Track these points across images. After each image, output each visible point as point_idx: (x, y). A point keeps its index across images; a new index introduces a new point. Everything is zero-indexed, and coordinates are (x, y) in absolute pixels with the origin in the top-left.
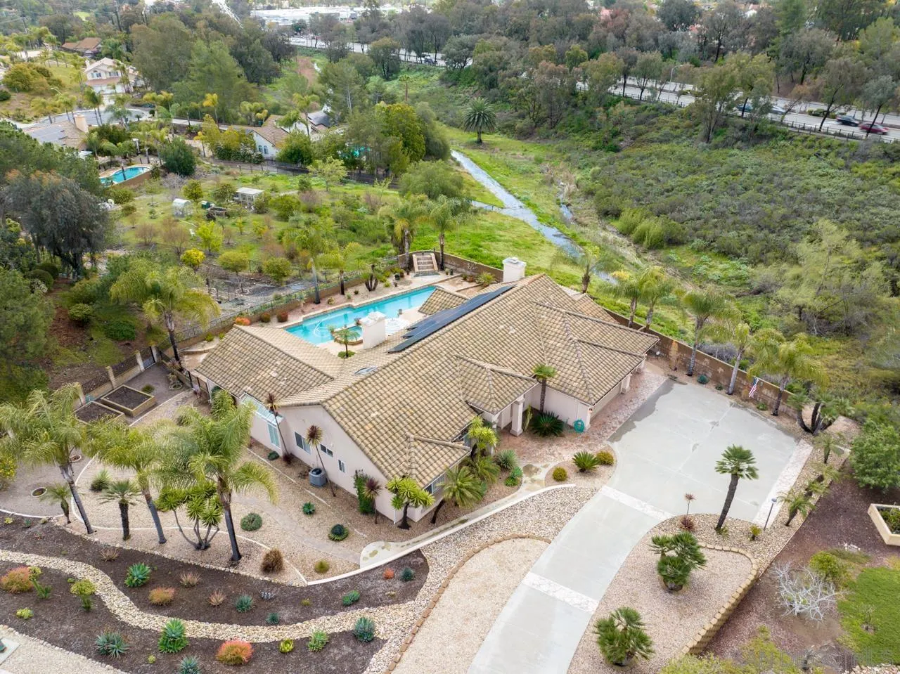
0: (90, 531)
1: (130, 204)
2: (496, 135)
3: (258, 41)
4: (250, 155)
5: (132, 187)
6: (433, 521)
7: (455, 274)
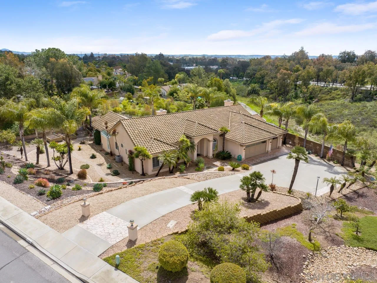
0: (26, 160)
3: (177, 69)
6: (156, 176)
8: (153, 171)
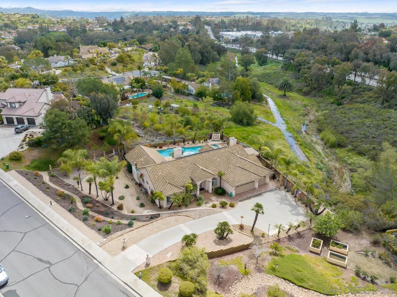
0: (82, 190)
1: (136, 105)
2: (294, 93)
4: (185, 93)
5: (140, 99)
6: (169, 209)
7: (225, 142)
8: (167, 205)
